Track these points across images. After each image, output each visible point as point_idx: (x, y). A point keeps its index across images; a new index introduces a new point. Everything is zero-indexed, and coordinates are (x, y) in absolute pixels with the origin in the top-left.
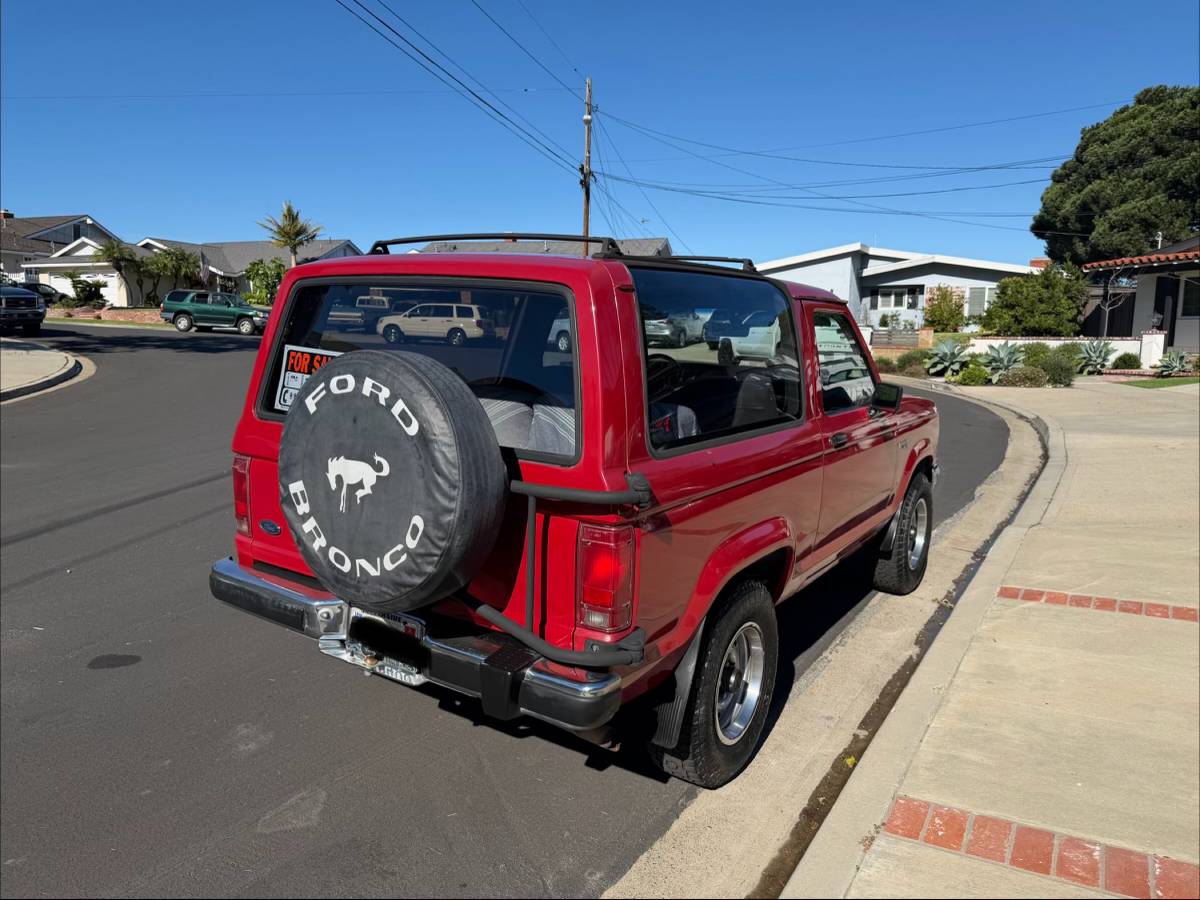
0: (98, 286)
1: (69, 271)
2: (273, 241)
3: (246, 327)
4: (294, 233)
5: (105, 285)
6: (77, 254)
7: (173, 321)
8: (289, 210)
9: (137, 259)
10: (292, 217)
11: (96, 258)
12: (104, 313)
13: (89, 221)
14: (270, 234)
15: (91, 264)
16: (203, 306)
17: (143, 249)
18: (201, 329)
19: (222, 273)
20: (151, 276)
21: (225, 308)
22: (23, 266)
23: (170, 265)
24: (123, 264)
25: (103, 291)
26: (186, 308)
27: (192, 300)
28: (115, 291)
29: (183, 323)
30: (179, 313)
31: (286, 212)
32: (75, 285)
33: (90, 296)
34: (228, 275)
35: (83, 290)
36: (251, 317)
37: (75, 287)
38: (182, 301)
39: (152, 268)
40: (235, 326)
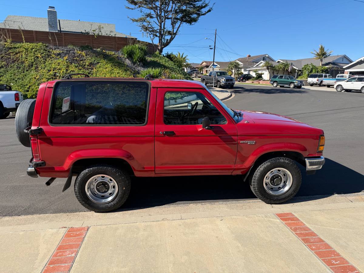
0: (262, 74)
1: (255, 70)
2: (315, 57)
3: (292, 86)
4: (323, 54)
5: (263, 74)
6: (260, 65)
7: (273, 84)
8: (322, 47)
9: (274, 66)
10: (322, 49)
11: (263, 66)
12: (261, 82)
13: (267, 56)
14: (314, 55)
15: (261, 68)
16: (281, 80)
17: (277, 63)
18: (281, 86)
19: (297, 69)
20: (277, 71)
21: (287, 80)
22: (247, 69)
23: (282, 67)
24: (269, 68)
25: (263, 76)
26: (276, 80)
27: (278, 78)
28: (266, 75)
29: (275, 85)
30: (274, 82)
31: (320, 48)
32: (256, 74)
33: (259, 77)
34: (299, 69)
35: (258, 75)
36: (294, 83)
37: (256, 75)
38: (276, 78)
39: (277, 68)
40: (289, 86)
